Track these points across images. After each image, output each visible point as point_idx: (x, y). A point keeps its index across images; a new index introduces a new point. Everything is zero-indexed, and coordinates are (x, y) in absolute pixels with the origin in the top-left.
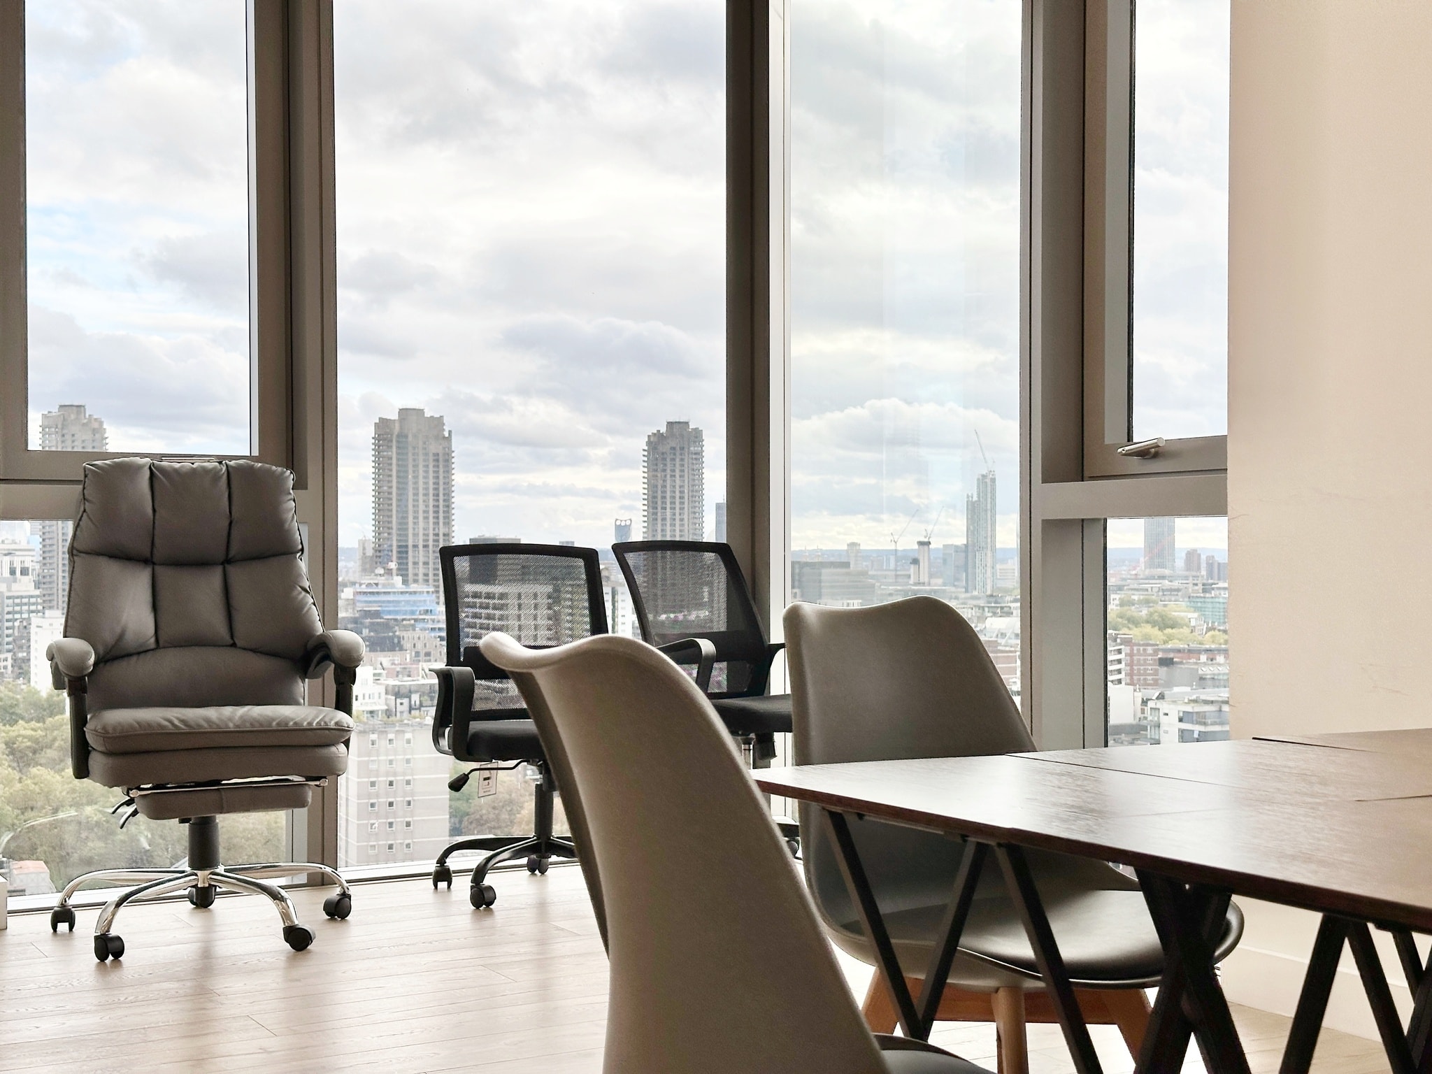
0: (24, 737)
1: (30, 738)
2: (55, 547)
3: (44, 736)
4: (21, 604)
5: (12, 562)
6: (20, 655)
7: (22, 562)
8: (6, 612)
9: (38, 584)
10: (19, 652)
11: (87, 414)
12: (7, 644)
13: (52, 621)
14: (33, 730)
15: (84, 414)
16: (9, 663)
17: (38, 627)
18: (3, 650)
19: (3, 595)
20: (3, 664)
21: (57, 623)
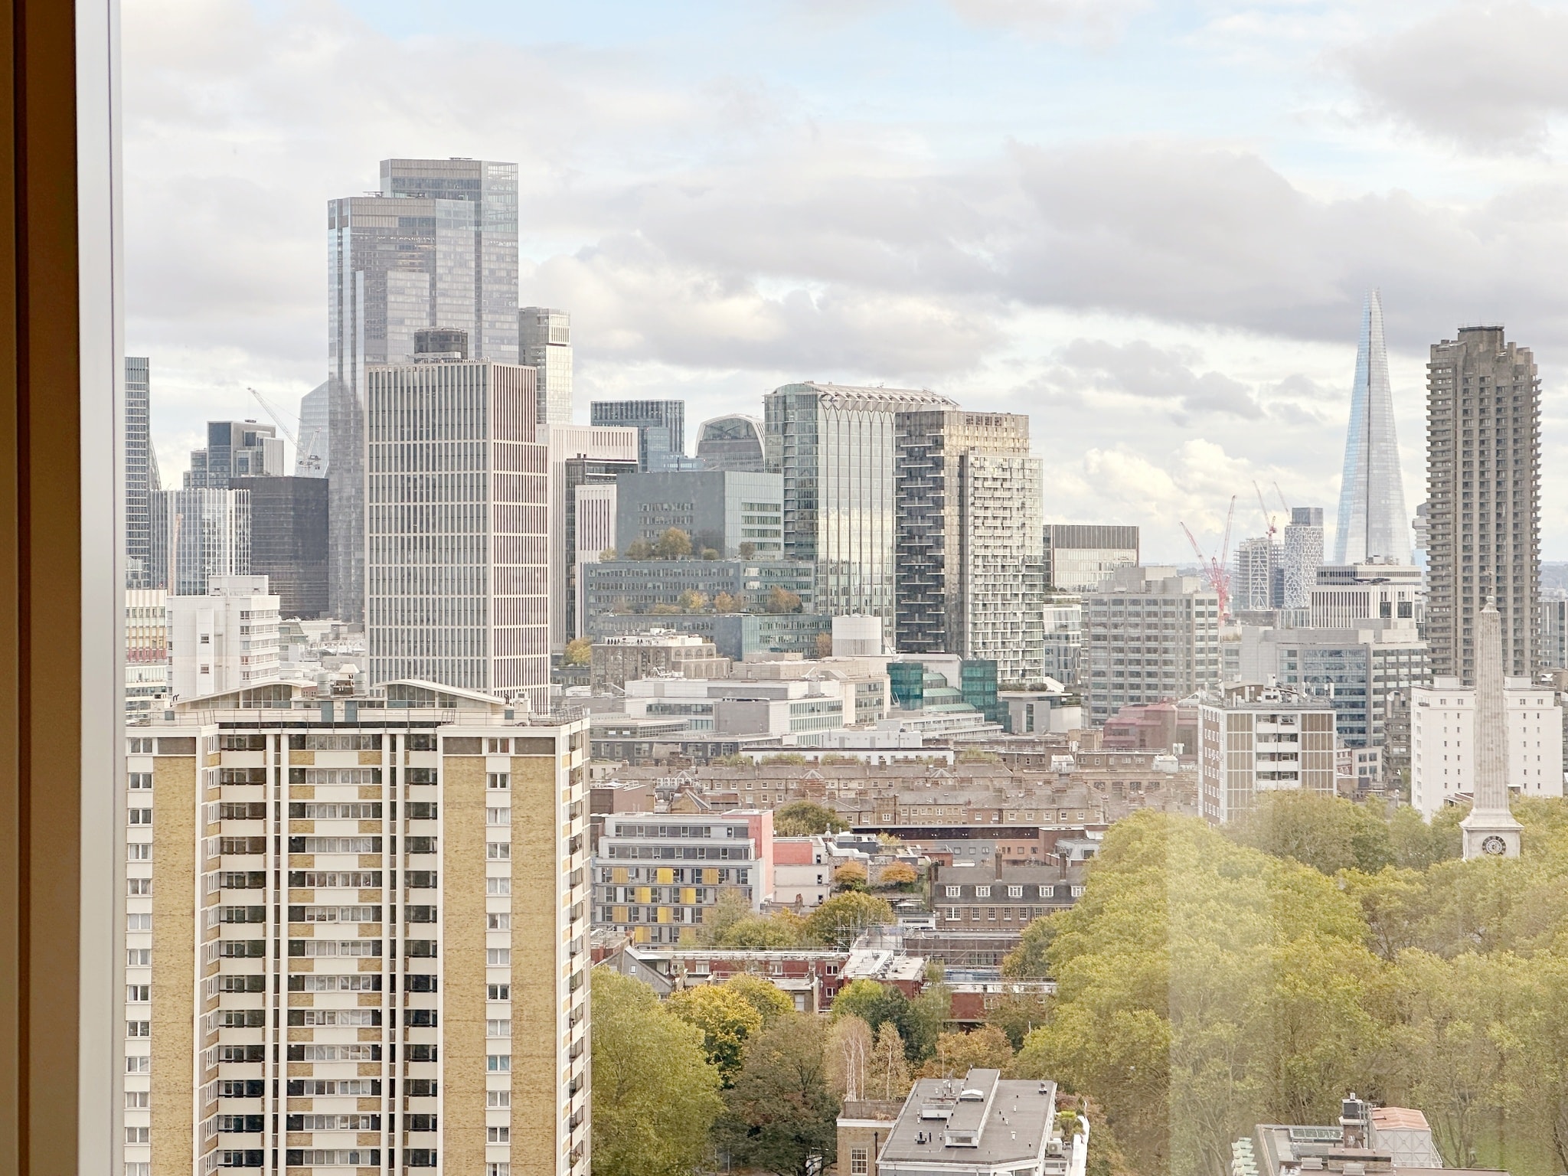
0: (1392, 892)
1: (1403, 895)
2: (1451, 570)
3: (1425, 893)
4: (1397, 665)
5: (1384, 595)
6: (1396, 750)
7: (1401, 594)
8: (1372, 677)
9: (1423, 632)
10: (1395, 745)
11: (1506, 344)
12: (1375, 732)
13: (1443, 695)
14: (1408, 881)
15: (1502, 345)
16: (1379, 763)
17: (1422, 705)
18: (1368, 742)
19: (1368, 650)
20: (1368, 764)
21: (1452, 699)
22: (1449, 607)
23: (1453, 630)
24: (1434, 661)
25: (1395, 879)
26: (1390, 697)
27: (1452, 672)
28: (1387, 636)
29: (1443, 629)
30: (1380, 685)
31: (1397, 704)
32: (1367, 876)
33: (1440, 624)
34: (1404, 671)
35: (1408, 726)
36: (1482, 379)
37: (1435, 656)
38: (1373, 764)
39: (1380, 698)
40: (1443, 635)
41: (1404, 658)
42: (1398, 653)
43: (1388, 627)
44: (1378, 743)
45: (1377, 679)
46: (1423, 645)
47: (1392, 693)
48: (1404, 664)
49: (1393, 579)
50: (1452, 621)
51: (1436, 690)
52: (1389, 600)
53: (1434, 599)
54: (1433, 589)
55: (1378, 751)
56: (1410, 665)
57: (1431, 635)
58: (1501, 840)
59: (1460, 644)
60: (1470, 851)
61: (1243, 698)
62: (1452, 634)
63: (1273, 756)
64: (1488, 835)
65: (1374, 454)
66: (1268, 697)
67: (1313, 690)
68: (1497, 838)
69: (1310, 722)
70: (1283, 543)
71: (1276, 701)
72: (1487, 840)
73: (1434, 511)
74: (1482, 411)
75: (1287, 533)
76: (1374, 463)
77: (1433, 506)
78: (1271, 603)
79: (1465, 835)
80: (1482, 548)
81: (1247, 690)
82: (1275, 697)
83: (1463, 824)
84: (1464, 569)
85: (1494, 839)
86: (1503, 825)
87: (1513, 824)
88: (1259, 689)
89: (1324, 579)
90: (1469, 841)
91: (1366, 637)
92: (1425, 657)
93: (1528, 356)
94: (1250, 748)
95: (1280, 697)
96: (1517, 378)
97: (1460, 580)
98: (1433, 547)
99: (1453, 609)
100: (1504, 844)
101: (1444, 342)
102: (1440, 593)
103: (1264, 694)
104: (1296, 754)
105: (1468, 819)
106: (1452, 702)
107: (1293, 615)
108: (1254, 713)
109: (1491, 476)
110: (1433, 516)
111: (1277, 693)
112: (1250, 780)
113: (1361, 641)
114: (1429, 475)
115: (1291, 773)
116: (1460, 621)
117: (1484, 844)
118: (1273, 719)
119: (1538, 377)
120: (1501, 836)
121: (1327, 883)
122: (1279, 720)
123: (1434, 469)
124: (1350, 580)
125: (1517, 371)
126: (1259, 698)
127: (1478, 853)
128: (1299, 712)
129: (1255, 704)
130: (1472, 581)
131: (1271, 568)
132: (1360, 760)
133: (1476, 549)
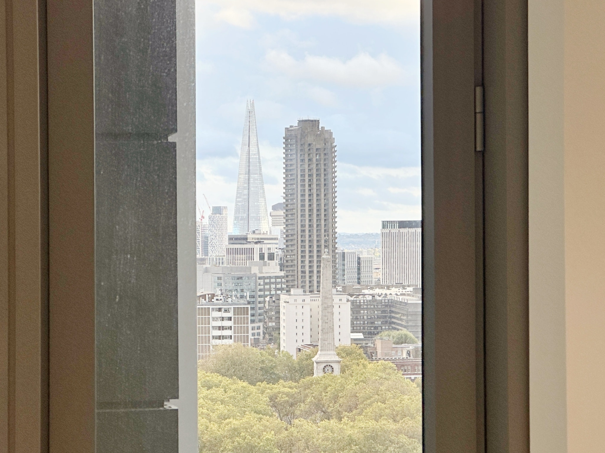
0: (283, 393)
1: (287, 394)
2: (295, 237)
3: (298, 393)
4: (270, 283)
5: (261, 249)
6: (270, 324)
7: (269, 249)
8: (258, 289)
9: (282, 267)
10: (269, 322)
11: (320, 127)
12: (259, 316)
13: (295, 297)
14: (290, 388)
15: (318, 128)
16: (261, 331)
17: (285, 302)
18: (256, 320)
19: (256, 276)
20: (256, 331)
21: (300, 299)
22: (294, 255)
23: (296, 266)
24: (287, 281)
25: (284, 387)
26: (267, 299)
27: (296, 286)
28: (265, 269)
29: (292, 266)
30: (262, 293)
31: (271, 302)
32: (271, 385)
33: (290, 263)
34: (273, 286)
35: (278, 312)
36: (310, 145)
37: (288, 279)
38: (258, 331)
39: (262, 299)
40: (291, 269)
41: (273, 280)
42: (270, 278)
43: (265, 264)
44: (260, 321)
45: (260, 290)
46: (282, 274)
47: (269, 297)
48: (273, 283)
49: (265, 241)
50: (296, 262)
51: (292, 295)
52: (263, 252)
53: (287, 251)
54: (287, 246)
55: (261, 324)
56: (276, 283)
57: (286, 269)
58: (332, 367)
59: (299, 273)
60: (317, 372)
61: (205, 300)
62: (296, 268)
63: (219, 328)
64: (325, 364)
65: (251, 180)
66: (217, 300)
67: (238, 296)
68: (330, 365)
69: (237, 311)
70: (208, 223)
71: (221, 301)
72: (325, 367)
73: (288, 208)
74: (310, 160)
75: (210, 218)
76: (251, 185)
77: (287, 206)
78: (202, 254)
79: (315, 364)
80: (310, 226)
81: (207, 295)
82: (221, 300)
83: (314, 359)
84: (302, 236)
85: (328, 367)
86: (332, 359)
87: (337, 358)
88: (213, 295)
89: (232, 242)
90: (317, 368)
91: (255, 270)
92: (283, 280)
93: (331, 134)
94: (209, 324)
95: (223, 299)
96: (325, 144)
97: (299, 242)
98: (287, 225)
99: (296, 256)
100: (333, 369)
101: (291, 127)
102: (290, 248)
103: (215, 298)
104: (231, 327)
105: (316, 357)
106: (300, 301)
107: (215, 259)
108: (211, 307)
109: (314, 191)
110: (287, 211)
111: (222, 298)
112: (209, 340)
113: (252, 273)
114: (284, 191)
115: (229, 336)
116: (299, 262)
117: (324, 369)
118: (220, 310)
119: (335, 144)
120: (331, 364)
121: (252, 389)
122: (223, 310)
123: (287, 188)
124: (245, 242)
125: (325, 141)
126: (213, 300)
127: (321, 374)
128: (232, 307)
129: (211, 303)
130: (305, 242)
131: (202, 236)
132: (252, 330)
133: (307, 226)
